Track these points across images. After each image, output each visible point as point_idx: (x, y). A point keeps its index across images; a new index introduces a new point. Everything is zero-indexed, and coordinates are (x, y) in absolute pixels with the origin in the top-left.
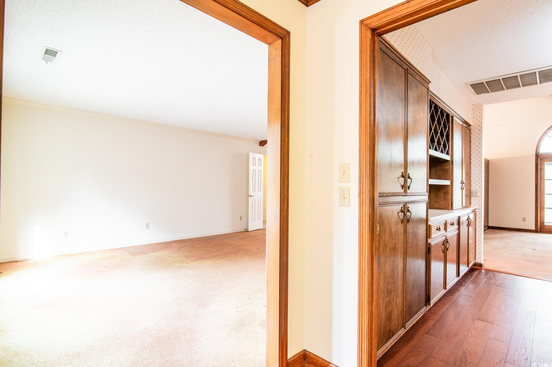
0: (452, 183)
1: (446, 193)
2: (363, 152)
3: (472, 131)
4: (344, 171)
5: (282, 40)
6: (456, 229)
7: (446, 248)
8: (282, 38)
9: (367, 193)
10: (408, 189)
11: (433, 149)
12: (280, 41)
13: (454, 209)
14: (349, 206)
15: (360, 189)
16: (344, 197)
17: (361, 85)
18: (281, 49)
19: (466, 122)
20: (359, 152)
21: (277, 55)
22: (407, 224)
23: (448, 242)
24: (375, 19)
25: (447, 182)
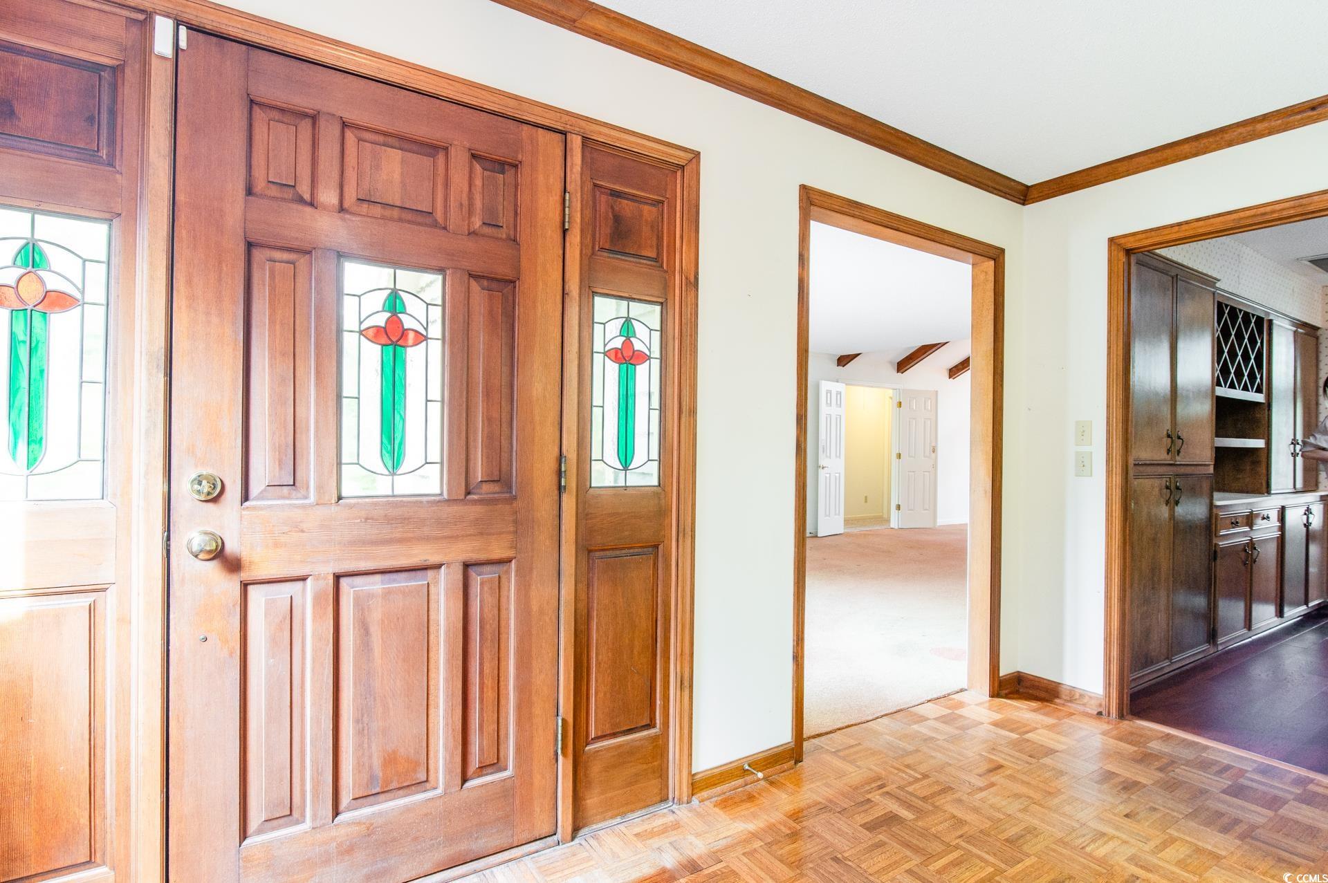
0: (1269, 443)
1: (1256, 463)
2: (1113, 408)
3: (1322, 339)
4: (1084, 431)
5: (995, 263)
6: (1276, 529)
7: (1252, 558)
8: (995, 260)
9: (1118, 459)
10: (1176, 454)
11: (1225, 387)
12: (992, 263)
13: (1272, 492)
14: (1091, 476)
15: (1108, 455)
16: (1083, 466)
17: (1110, 322)
18: (993, 273)
19: (1304, 325)
20: (1107, 407)
21: (987, 281)
22: (1176, 507)
23: (1255, 548)
24: (1131, 239)
25: (1259, 443)
